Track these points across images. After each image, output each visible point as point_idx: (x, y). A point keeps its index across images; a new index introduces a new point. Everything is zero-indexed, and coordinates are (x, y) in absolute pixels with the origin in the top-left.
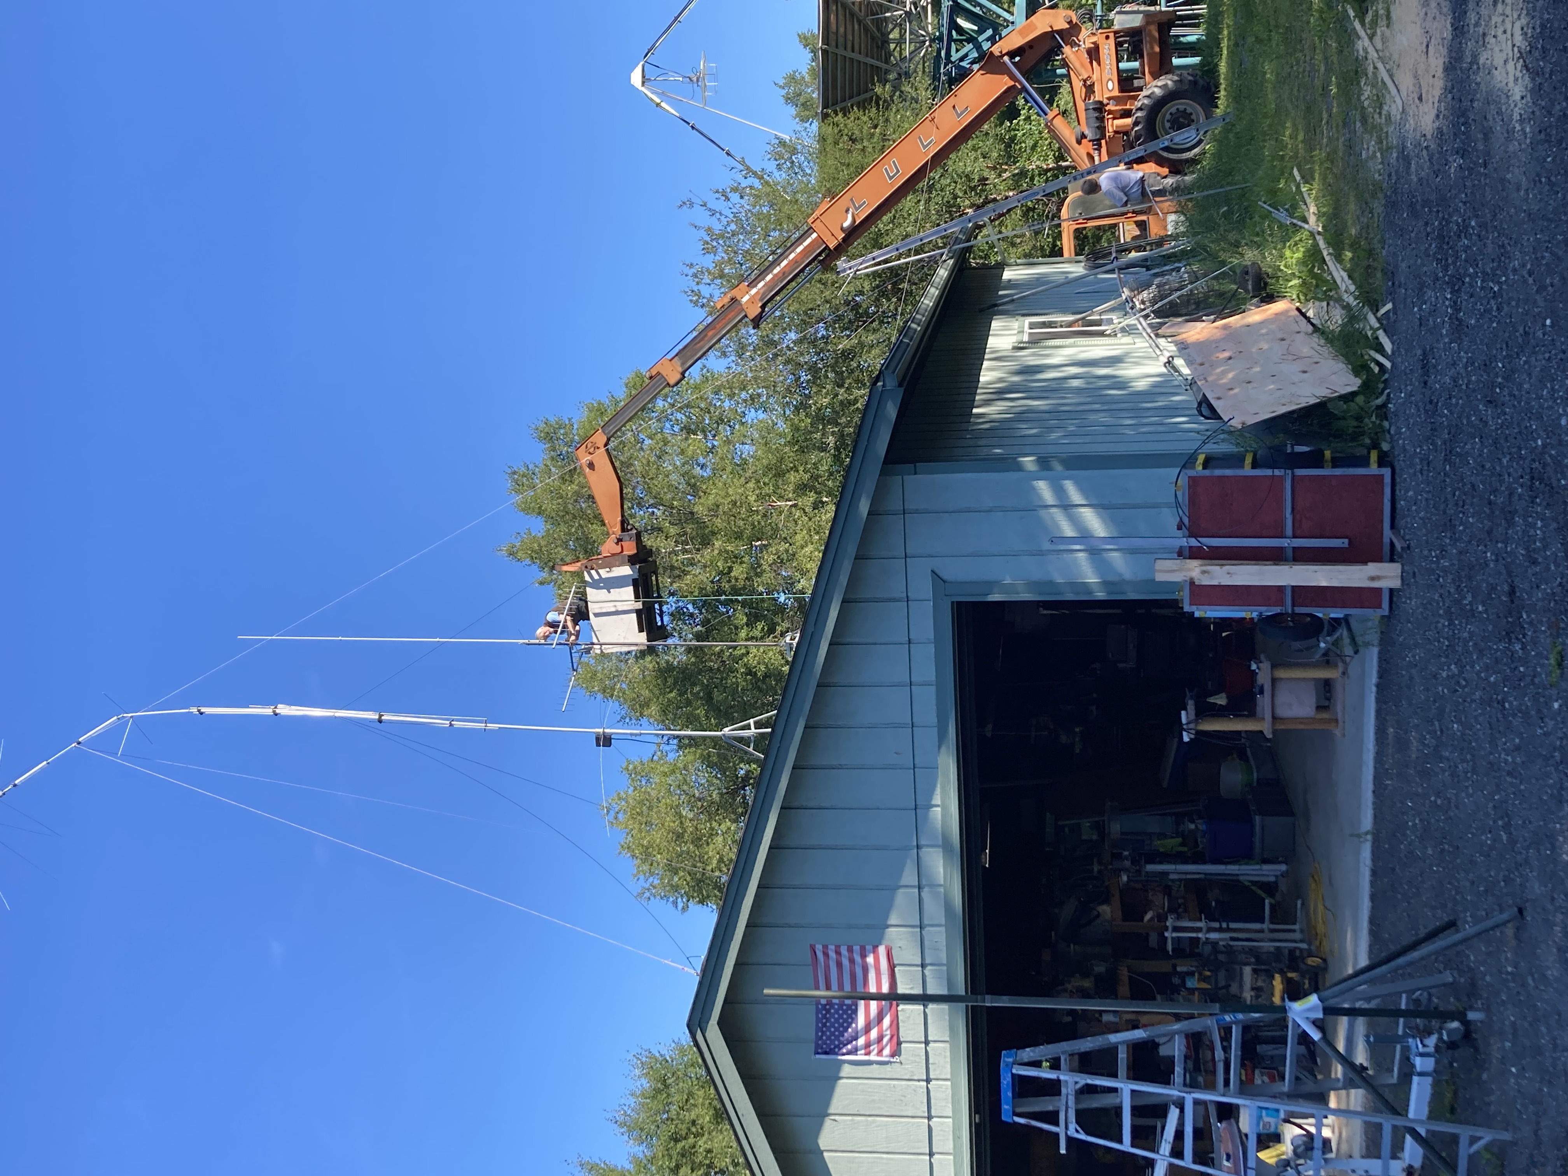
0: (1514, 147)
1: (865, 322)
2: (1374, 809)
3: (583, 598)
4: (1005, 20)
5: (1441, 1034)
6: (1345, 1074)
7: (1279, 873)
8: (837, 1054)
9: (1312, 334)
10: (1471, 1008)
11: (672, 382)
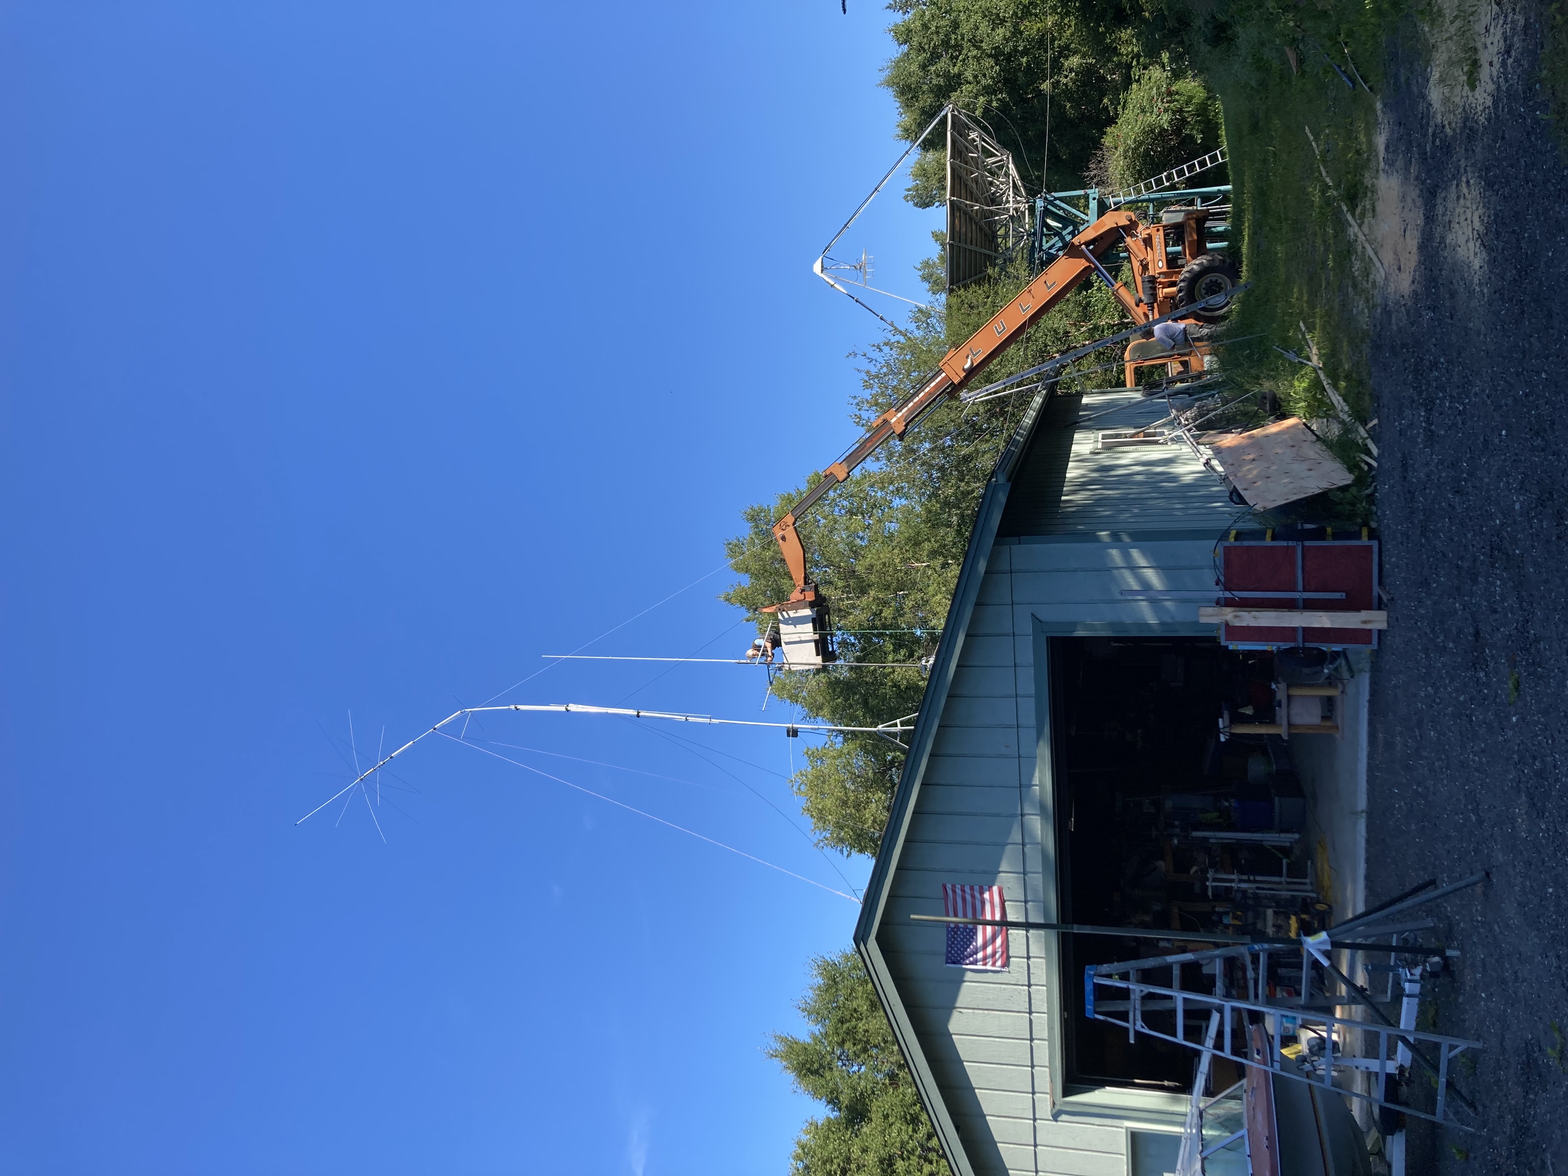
0: (1474, 303)
1: (980, 436)
2: (1368, 794)
3: (777, 632)
4: (1082, 219)
5: (1425, 966)
6: (1348, 993)
7: (1292, 840)
8: (963, 964)
9: (1315, 442)
10: (1450, 947)
11: (841, 479)
